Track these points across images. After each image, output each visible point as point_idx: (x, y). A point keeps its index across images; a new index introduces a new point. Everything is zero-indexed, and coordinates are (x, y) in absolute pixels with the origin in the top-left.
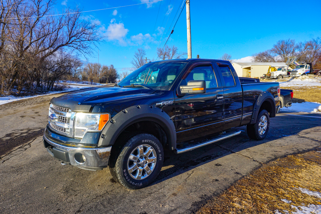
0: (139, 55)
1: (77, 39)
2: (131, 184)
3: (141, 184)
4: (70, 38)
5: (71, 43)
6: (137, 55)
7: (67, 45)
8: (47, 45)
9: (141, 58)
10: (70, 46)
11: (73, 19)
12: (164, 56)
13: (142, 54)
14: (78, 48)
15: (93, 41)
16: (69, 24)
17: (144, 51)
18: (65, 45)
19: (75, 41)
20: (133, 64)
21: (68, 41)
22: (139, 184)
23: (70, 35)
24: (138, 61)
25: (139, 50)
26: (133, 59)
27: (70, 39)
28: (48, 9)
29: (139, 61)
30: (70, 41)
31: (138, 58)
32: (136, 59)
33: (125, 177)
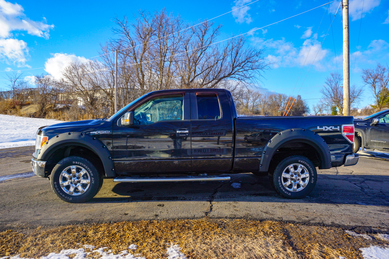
0: (332, 81)
1: (240, 68)
2: (61, 196)
3: (71, 199)
4: (233, 68)
5: (233, 74)
6: (330, 81)
7: (230, 76)
8: (211, 77)
9: (336, 85)
10: (232, 77)
11: (236, 48)
12: (374, 80)
13: (337, 79)
14: (240, 78)
15: (257, 70)
16: (232, 53)
17: (340, 75)
18: (227, 77)
19: (238, 71)
20: (324, 93)
21: (231, 72)
22: (69, 198)
23: (233, 65)
24: (330, 90)
25: (332, 75)
26: (323, 87)
27: (233, 70)
28: (212, 41)
29: (333, 88)
30: (233, 72)
31: (331, 84)
32: (328, 87)
33: (56, 188)
